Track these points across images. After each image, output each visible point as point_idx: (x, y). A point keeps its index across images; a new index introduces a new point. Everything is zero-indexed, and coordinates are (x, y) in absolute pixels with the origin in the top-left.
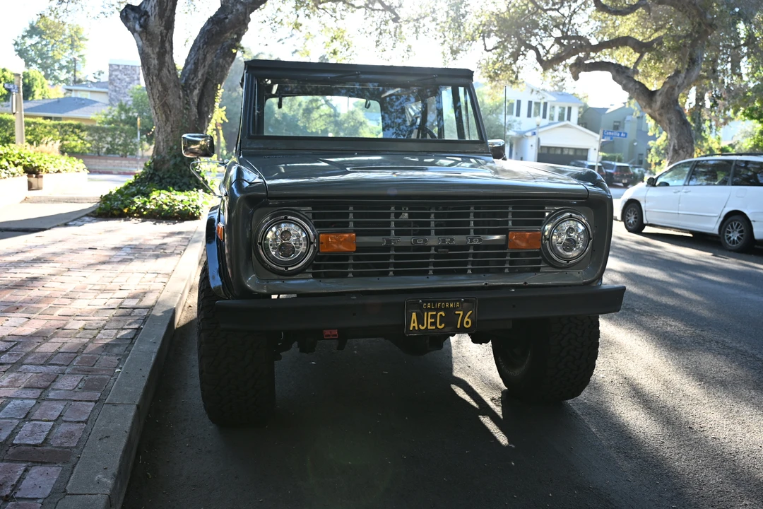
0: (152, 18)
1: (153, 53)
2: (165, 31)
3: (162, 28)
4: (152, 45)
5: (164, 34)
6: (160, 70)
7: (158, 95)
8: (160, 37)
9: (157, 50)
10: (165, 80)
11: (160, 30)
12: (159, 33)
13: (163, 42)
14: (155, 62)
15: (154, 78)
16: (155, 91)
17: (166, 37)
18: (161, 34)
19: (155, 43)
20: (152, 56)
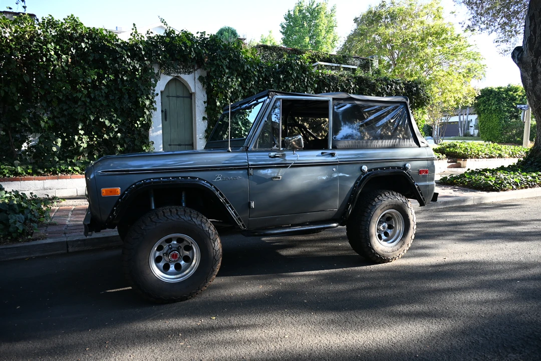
0: (525, 52)
1: (529, 76)
2: (535, 59)
3: (533, 57)
4: (526, 71)
5: (535, 61)
6: (534, 86)
7: (534, 104)
8: (532, 64)
9: (531, 73)
10: (538, 93)
11: (531, 59)
12: (531, 61)
13: (534, 67)
14: (530, 81)
15: (530, 93)
16: (532, 101)
17: (537, 62)
18: (532, 61)
19: (529, 69)
20: (528, 78)
